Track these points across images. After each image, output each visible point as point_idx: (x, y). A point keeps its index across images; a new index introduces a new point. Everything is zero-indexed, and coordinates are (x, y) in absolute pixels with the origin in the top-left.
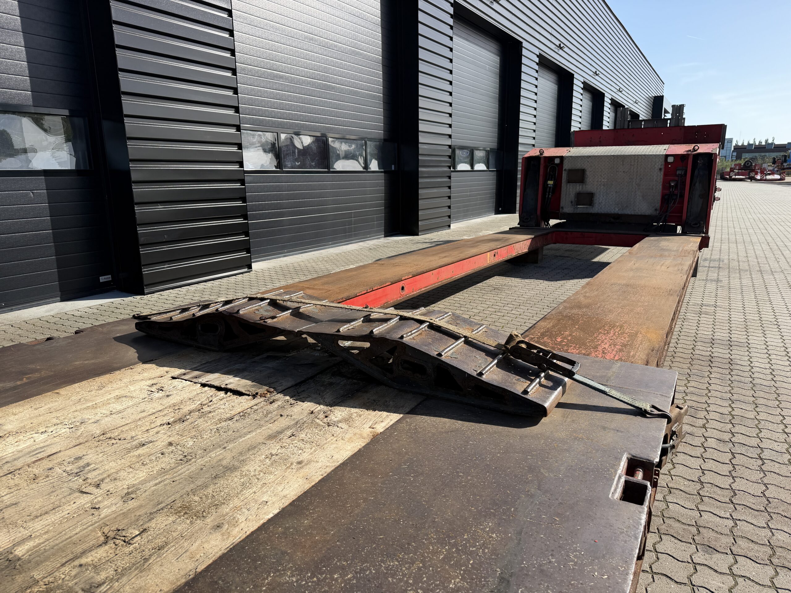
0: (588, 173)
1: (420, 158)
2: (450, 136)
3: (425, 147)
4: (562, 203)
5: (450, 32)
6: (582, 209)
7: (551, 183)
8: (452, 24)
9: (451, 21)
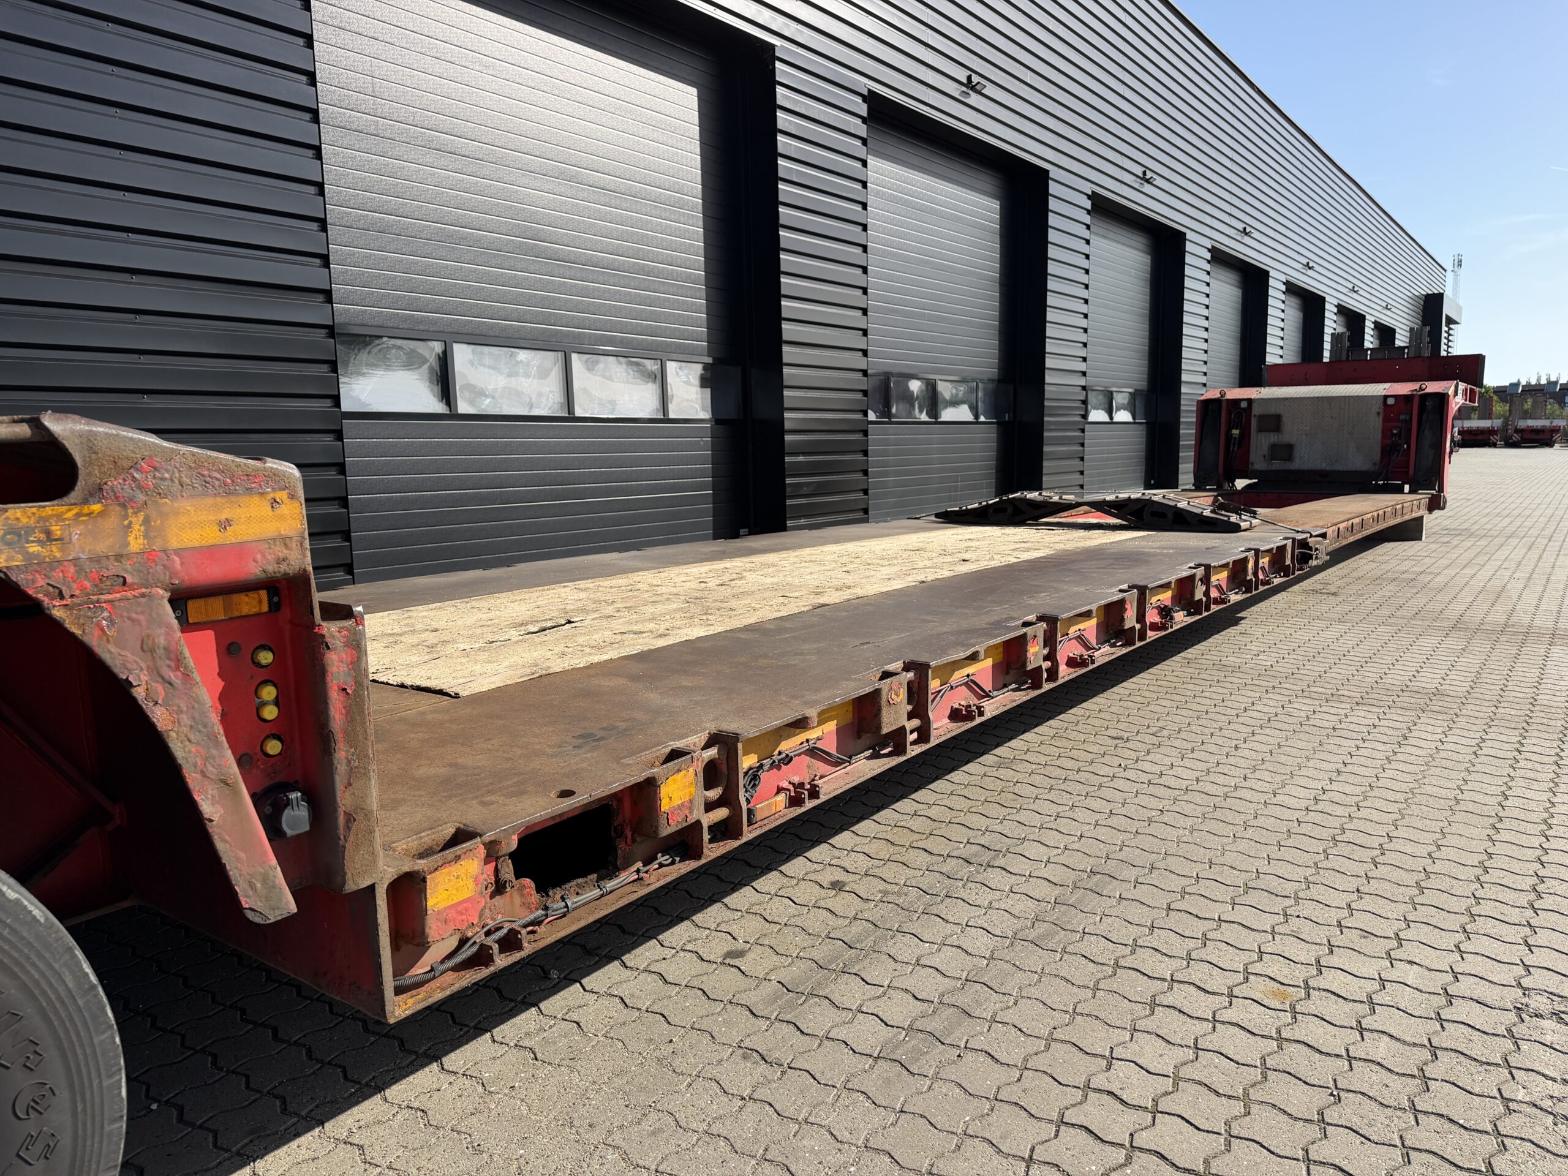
0: (1285, 419)
1: (1046, 403)
2: (1084, 374)
3: (1052, 388)
4: (1252, 458)
5: (1086, 234)
6: (1277, 465)
7: (1236, 432)
8: (1089, 223)
9: (1087, 219)
